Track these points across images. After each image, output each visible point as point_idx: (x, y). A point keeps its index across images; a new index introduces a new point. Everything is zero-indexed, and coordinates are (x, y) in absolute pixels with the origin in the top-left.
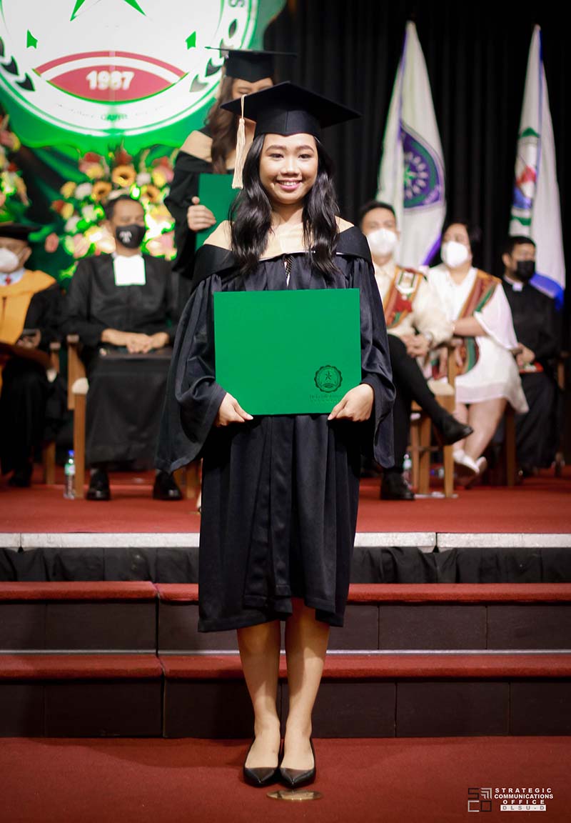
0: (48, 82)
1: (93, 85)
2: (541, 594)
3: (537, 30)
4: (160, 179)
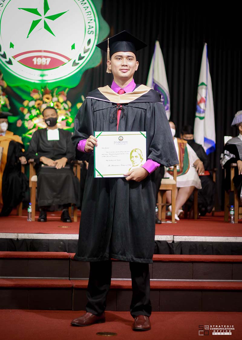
0: (18, 61)
1: (35, 63)
2: (213, 259)
3: (206, 44)
4: (61, 99)
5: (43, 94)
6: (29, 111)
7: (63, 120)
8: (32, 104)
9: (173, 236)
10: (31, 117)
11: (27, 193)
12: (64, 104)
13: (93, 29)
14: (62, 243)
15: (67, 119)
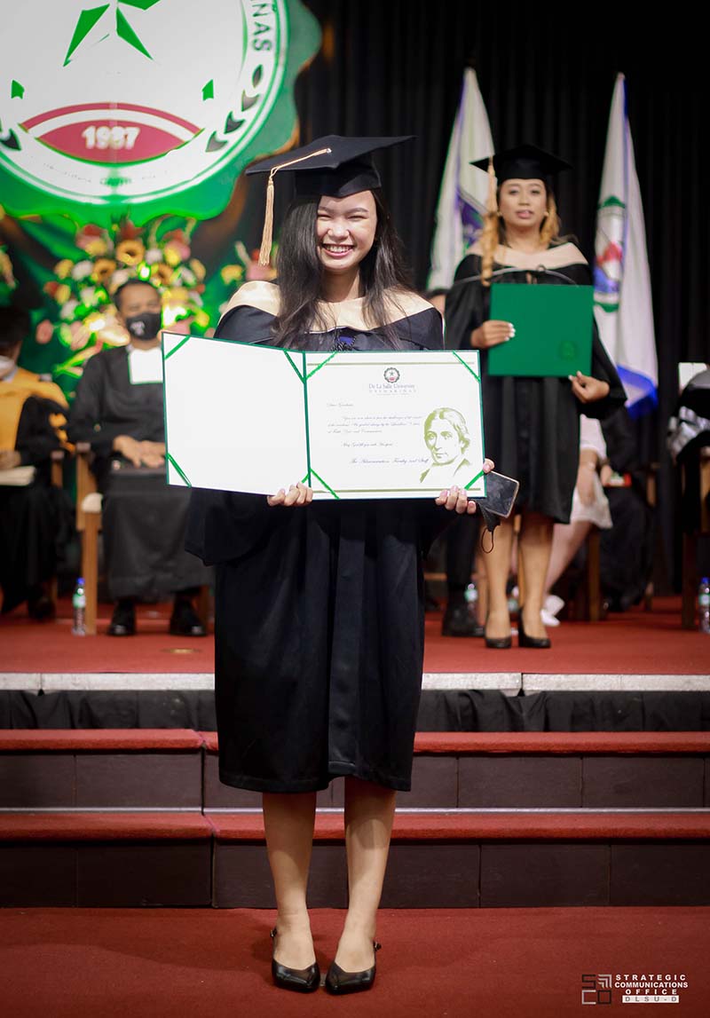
0: (38, 139)
1: (90, 143)
2: (645, 744)
3: (621, 79)
4: (174, 256)
5: (118, 240)
6: (75, 295)
7: (179, 320)
8: (82, 270)
9: (520, 674)
10: (81, 313)
11: (71, 551)
12: (182, 271)
13: (270, 36)
14: (177, 701)
15: (191, 315)
